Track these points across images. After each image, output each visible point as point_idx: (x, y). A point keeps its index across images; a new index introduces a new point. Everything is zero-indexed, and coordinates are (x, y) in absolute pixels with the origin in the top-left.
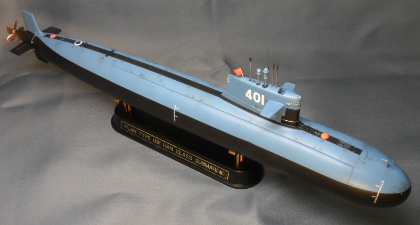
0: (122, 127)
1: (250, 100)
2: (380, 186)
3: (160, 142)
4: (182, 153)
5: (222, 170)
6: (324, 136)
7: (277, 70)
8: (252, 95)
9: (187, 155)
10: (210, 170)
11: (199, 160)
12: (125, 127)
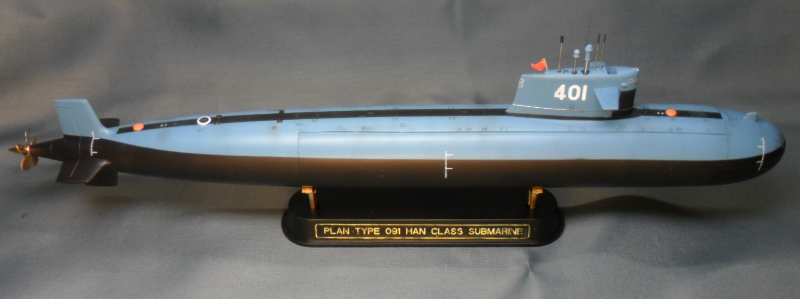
0: (318, 236)
1: (562, 101)
2: (762, 145)
3: (399, 229)
4: (443, 230)
5: (517, 227)
6: (671, 112)
8: (566, 92)
9: (452, 230)
10: (498, 235)
11: (476, 229)
12: (325, 233)
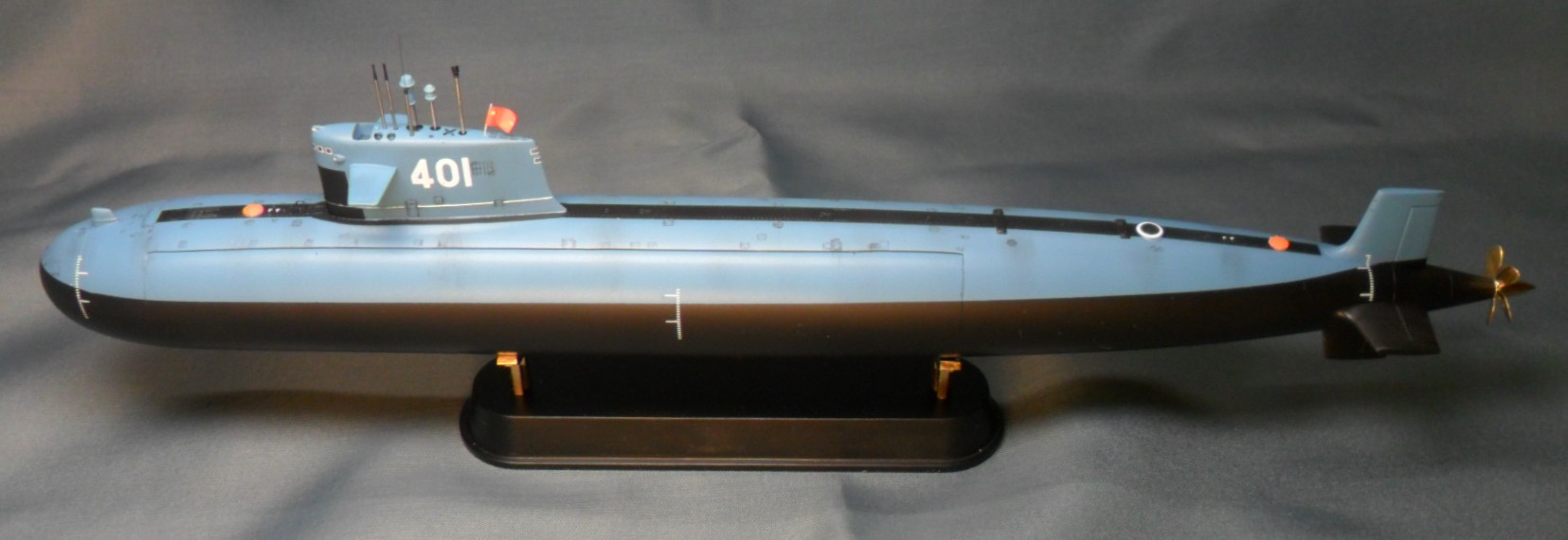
7: (386, 78)
